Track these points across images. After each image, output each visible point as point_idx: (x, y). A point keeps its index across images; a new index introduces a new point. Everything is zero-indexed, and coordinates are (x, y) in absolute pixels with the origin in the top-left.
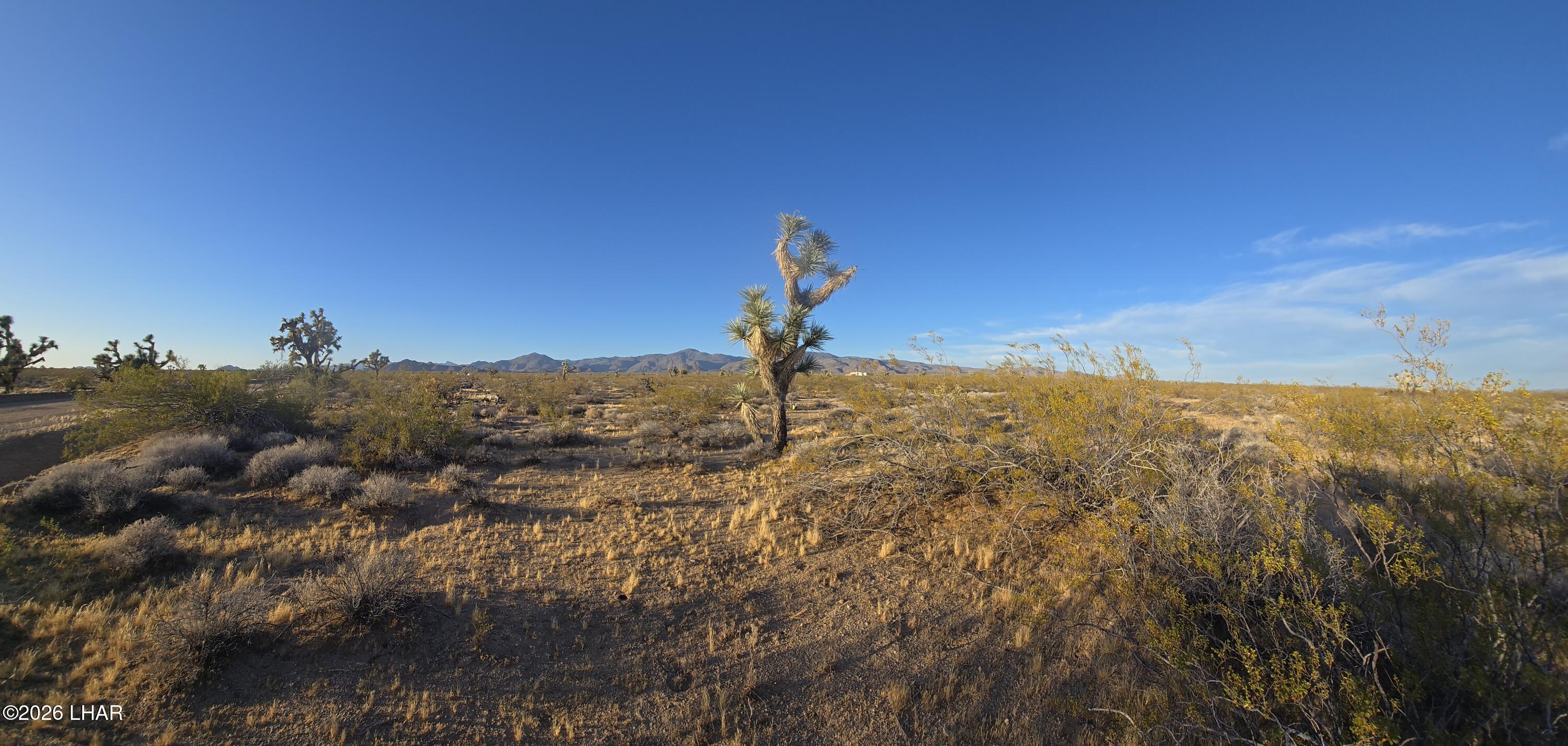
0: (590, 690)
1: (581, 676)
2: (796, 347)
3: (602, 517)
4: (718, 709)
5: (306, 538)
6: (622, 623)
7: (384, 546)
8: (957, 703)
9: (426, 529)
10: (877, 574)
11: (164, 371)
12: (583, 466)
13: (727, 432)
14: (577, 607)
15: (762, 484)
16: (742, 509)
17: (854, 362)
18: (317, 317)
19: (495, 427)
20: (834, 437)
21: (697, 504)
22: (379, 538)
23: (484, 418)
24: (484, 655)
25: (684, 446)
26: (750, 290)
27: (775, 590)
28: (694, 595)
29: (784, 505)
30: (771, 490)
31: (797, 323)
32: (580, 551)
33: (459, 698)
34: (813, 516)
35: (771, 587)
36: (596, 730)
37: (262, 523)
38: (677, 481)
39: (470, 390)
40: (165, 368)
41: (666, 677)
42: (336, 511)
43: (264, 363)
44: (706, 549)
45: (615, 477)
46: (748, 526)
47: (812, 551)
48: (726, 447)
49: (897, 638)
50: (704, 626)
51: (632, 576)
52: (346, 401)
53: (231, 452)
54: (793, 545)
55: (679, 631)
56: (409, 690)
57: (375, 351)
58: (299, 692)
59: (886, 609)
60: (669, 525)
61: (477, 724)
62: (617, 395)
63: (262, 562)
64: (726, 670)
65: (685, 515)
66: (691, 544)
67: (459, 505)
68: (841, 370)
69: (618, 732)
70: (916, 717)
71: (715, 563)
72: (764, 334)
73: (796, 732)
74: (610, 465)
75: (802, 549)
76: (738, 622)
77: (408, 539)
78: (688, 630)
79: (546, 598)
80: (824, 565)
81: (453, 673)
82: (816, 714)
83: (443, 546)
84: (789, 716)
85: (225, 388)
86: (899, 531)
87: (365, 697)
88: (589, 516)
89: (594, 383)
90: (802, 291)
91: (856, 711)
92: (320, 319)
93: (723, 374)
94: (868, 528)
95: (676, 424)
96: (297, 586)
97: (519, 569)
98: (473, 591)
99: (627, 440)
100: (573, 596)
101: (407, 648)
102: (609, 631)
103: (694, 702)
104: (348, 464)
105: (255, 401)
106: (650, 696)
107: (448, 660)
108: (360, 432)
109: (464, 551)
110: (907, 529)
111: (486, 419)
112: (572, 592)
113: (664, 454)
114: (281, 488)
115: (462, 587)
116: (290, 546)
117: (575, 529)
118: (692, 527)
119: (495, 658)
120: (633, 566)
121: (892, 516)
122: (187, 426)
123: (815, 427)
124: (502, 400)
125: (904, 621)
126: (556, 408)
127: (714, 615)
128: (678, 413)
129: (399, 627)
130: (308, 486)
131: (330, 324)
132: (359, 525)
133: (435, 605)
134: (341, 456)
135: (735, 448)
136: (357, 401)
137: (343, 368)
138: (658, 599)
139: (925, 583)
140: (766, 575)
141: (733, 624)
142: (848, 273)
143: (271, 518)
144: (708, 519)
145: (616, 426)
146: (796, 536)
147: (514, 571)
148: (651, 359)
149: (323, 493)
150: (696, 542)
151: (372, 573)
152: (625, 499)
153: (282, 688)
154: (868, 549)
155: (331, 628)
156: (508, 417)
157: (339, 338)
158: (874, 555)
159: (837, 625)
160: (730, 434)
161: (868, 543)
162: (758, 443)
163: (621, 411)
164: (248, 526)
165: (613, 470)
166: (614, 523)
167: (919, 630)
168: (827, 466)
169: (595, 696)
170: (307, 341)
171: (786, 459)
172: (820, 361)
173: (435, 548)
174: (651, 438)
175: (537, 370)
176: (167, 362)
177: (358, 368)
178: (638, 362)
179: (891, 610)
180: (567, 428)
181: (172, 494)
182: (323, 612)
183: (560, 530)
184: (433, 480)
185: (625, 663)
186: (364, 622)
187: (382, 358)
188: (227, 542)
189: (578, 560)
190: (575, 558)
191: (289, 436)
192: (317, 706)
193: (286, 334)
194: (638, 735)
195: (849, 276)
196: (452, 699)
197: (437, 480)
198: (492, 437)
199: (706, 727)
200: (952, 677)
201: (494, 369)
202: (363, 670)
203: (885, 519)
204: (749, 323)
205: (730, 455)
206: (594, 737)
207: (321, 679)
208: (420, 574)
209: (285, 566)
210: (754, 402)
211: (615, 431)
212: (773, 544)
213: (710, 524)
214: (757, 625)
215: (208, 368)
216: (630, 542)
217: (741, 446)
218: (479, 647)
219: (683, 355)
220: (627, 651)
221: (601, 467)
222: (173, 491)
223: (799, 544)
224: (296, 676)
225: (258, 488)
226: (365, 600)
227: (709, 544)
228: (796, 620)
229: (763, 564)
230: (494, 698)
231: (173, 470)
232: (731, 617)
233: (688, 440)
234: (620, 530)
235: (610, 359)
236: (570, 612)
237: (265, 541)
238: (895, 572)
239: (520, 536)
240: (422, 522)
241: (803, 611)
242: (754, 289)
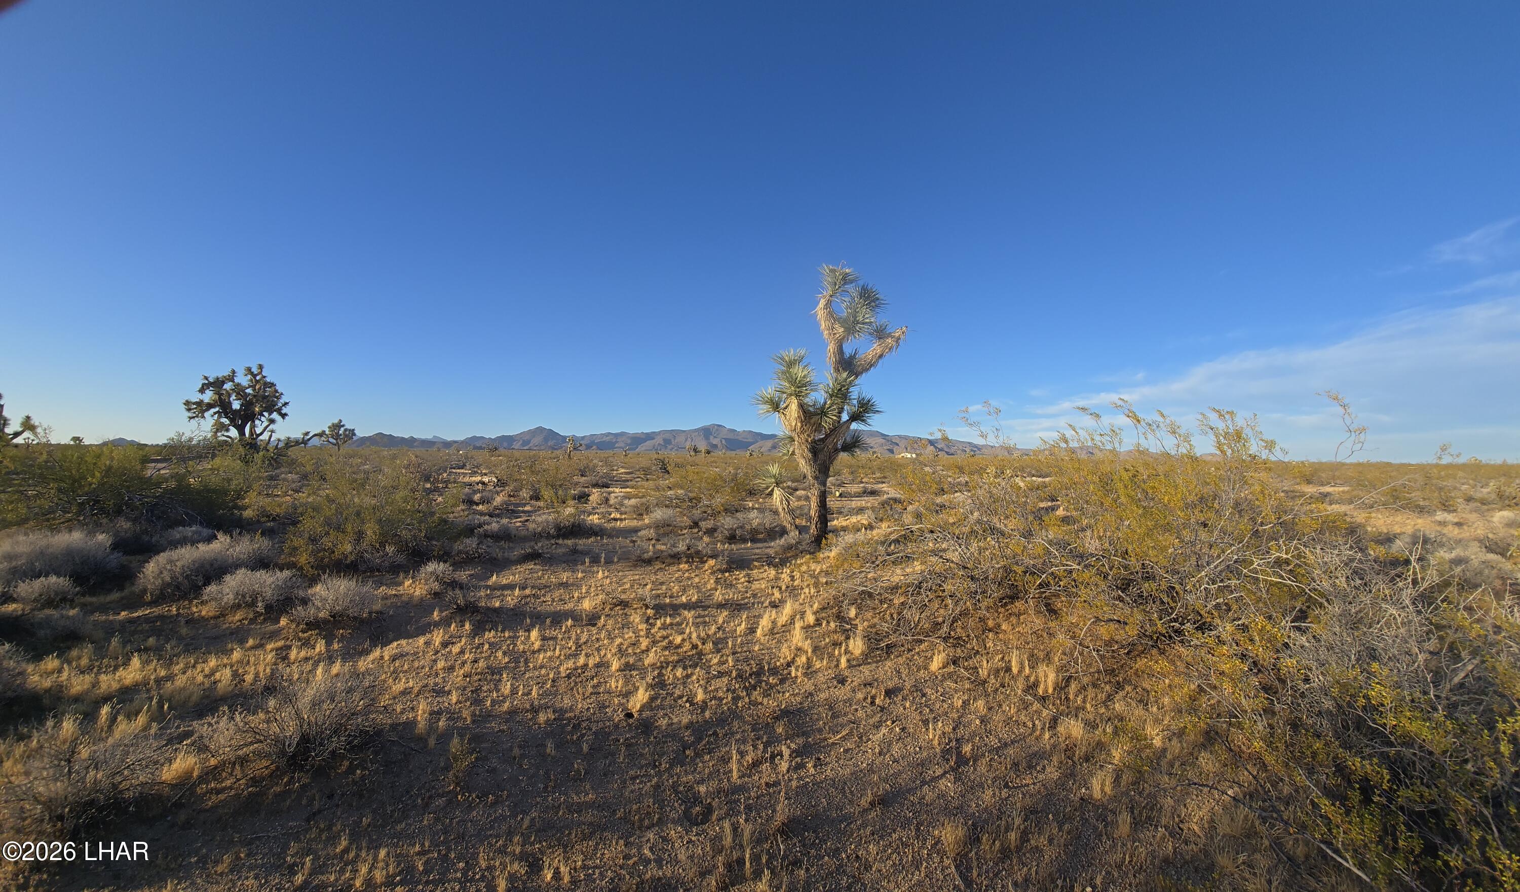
0: (591, 824)
1: (580, 808)
2: (839, 422)
3: (606, 621)
4: (741, 846)
5: (225, 666)
6: (628, 746)
7: (336, 668)
8: (1025, 855)
9: (395, 644)
10: (929, 691)
11: (16, 446)
12: (587, 560)
13: (755, 523)
14: (576, 727)
15: (796, 583)
16: (774, 612)
17: (904, 441)
18: (255, 376)
19: (491, 516)
20: (883, 529)
21: (721, 606)
22: (330, 659)
23: (477, 504)
24: (463, 795)
25: (706, 539)
26: (784, 355)
27: (810, 708)
28: (716, 713)
29: (824, 609)
30: (807, 590)
31: (841, 394)
32: (581, 661)
33: (429, 851)
34: (857, 622)
35: (806, 705)
36: (597, 871)
37: (158, 651)
38: (697, 580)
39: (462, 471)
40: (19, 440)
41: (683, 807)
42: (272, 628)
43: (172, 435)
44: (730, 659)
45: (620, 574)
46: (779, 633)
47: (855, 663)
48: (754, 540)
49: (951, 767)
50: (727, 749)
51: (641, 691)
52: (294, 485)
53: (116, 555)
54: (833, 655)
55: (698, 755)
56: (361, 850)
57: (336, 421)
58: (204, 868)
59: (939, 732)
60: (688, 631)
61: (449, 881)
62: (624, 477)
63: (155, 701)
64: (751, 801)
65: (707, 619)
66: (713, 653)
67: (441, 611)
68: (891, 451)
69: (623, 872)
70: (975, 864)
71: (739, 676)
72: (801, 406)
73: (833, 877)
74: (616, 560)
75: (843, 661)
76: (766, 745)
77: (371, 657)
78: (709, 753)
79: (542, 718)
80: (869, 679)
81: (422, 821)
82: (857, 857)
83: (416, 664)
84: (826, 858)
85: (110, 468)
86: (951, 641)
87: (298, 866)
88: (592, 619)
89: (600, 464)
90: (847, 355)
91: (905, 853)
92: (258, 378)
93: (751, 455)
94: (920, 635)
95: (694, 511)
96: (205, 730)
97: (512, 685)
98: (453, 716)
99: (636, 530)
100: (572, 715)
101: (361, 796)
102: (613, 754)
103: (716, 837)
104: (291, 566)
105: (158, 484)
106: (663, 831)
107: (415, 806)
108: (309, 525)
109: (444, 668)
110: (959, 638)
111: (481, 507)
112: (571, 709)
113: (681, 547)
114: (191, 602)
115: (439, 713)
116: (200, 678)
117: (577, 635)
118: (715, 633)
119: (477, 797)
120: (642, 678)
121: (944, 622)
122: (48, 520)
123: (859, 517)
124: (501, 483)
125: (958, 748)
126: (560, 492)
127: (738, 736)
128: (699, 500)
129: (351, 770)
130: (231, 596)
131: (272, 385)
132: (303, 644)
133: (401, 738)
134: (283, 557)
135: (765, 541)
136: (308, 485)
137: (290, 444)
138: (673, 717)
139: (981, 703)
140: (800, 690)
141: (761, 747)
142: (897, 335)
143: (173, 642)
144: (732, 624)
145: (621, 514)
146: (836, 644)
147: (506, 689)
148: (667, 436)
149: (253, 604)
150: (718, 651)
151: (316, 704)
152: (634, 599)
153: (180, 865)
154: (919, 660)
155: (254, 781)
156: (505, 503)
157: (286, 404)
158: (926, 669)
159: (885, 750)
160: (759, 524)
161: (918, 653)
162: (794, 535)
163: (628, 497)
164: (136, 654)
165: (619, 566)
166: (619, 629)
167: (975, 761)
168: (873, 562)
169: (596, 830)
170: (238, 407)
171: (827, 554)
172: (869, 441)
173: (406, 667)
174: (665, 529)
175: (543, 447)
176: (22, 432)
177: (310, 443)
178: (653, 439)
179: (944, 733)
180: (570, 515)
181: (22, 615)
182: (243, 761)
183: (560, 636)
184: (407, 583)
185: (632, 792)
186: (301, 768)
187: (346, 430)
188: (103, 677)
189: (579, 671)
190: (576, 669)
191: (206, 532)
192: (230, 885)
193: (208, 396)
194: (648, 876)
195: (899, 339)
196: (419, 854)
197: (414, 582)
198: (486, 527)
199: (729, 866)
200: (1018, 821)
201: (495, 446)
202: (298, 832)
203: (937, 626)
204: (784, 393)
205: (758, 549)
206: (595, 879)
207: (236, 849)
208: (384, 701)
209: (191, 704)
210: (789, 487)
211: (621, 520)
212: (809, 654)
213: (736, 630)
214: (789, 747)
215: (87, 442)
216: (638, 651)
217: (773, 539)
218: (457, 784)
219: (706, 432)
220: (633, 778)
221: (606, 562)
222: (23, 610)
223: (840, 655)
224: (200, 848)
225: (154, 603)
226: (305, 739)
227: (734, 654)
228: (836, 744)
229: (796, 677)
230: (473, 846)
231: (24, 582)
232: (758, 739)
233: (711, 532)
234: (626, 636)
235: (616, 435)
236: (569, 733)
237: (163, 673)
238: (948, 689)
239: (515, 645)
240: (391, 636)
241: (844, 733)
242: (790, 354)
